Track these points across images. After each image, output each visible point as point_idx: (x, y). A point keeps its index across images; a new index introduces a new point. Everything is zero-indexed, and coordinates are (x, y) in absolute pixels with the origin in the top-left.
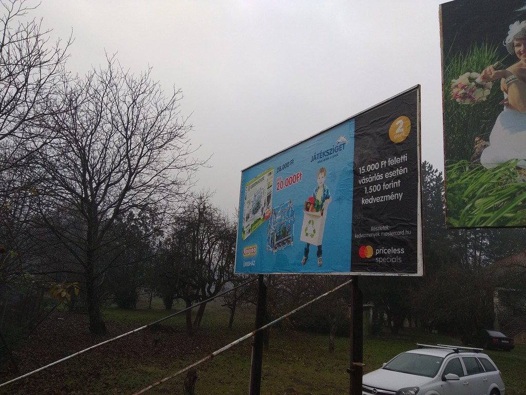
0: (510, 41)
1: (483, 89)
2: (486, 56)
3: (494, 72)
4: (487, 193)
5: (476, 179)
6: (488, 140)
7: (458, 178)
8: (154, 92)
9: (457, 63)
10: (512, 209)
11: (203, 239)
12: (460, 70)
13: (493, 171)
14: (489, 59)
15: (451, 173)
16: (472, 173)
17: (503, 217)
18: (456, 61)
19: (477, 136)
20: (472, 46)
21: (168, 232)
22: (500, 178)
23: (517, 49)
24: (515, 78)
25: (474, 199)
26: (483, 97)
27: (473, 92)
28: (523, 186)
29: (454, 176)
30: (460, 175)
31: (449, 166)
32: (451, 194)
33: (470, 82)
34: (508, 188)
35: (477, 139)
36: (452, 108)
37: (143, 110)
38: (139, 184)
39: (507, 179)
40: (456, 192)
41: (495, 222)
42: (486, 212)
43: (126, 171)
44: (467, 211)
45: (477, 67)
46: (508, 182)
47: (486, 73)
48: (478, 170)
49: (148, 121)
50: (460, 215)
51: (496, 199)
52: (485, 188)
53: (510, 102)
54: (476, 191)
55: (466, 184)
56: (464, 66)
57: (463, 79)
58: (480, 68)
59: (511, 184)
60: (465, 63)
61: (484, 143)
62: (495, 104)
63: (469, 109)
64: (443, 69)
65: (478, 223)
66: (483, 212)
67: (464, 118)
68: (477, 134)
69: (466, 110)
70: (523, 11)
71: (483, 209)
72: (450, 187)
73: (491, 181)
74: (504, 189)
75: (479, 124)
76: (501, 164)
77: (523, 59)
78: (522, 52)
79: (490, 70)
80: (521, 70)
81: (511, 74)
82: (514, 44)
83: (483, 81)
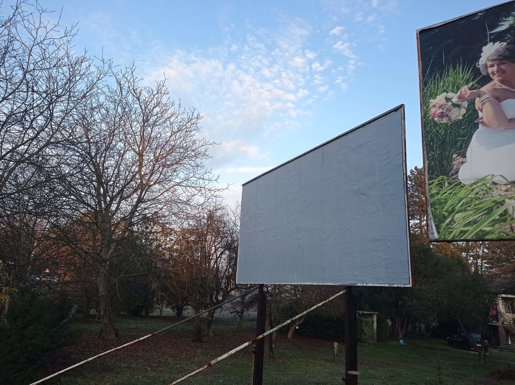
0: (483, 63)
1: (459, 108)
2: (461, 76)
3: (469, 92)
4: (466, 207)
5: (455, 194)
6: (465, 157)
7: (438, 194)
9: (435, 84)
10: (490, 223)
12: (437, 90)
13: (471, 187)
14: (464, 79)
15: (431, 188)
16: (451, 189)
17: (481, 231)
18: (433, 82)
19: (454, 153)
20: (448, 68)
22: (477, 193)
23: (490, 70)
24: (489, 98)
25: (454, 213)
26: (459, 115)
27: (450, 111)
28: (499, 200)
29: (434, 191)
30: (439, 191)
31: (430, 182)
32: (433, 209)
33: (447, 102)
34: (485, 202)
35: (455, 156)
36: (431, 127)
39: (484, 194)
40: (437, 207)
41: (474, 235)
42: (466, 225)
44: (447, 225)
45: (453, 88)
46: (485, 197)
47: (461, 93)
48: (456, 185)
50: (440, 229)
51: (474, 213)
52: (463, 203)
53: (485, 120)
54: (455, 205)
55: (445, 199)
56: (440, 87)
57: (440, 99)
58: (456, 88)
59: (488, 199)
61: (461, 159)
62: (471, 122)
63: (447, 127)
64: (422, 90)
65: (458, 237)
66: (463, 225)
67: (442, 136)
68: (455, 151)
69: (444, 128)
70: (497, 32)
71: (462, 223)
72: (432, 202)
73: (469, 196)
74: (482, 204)
75: (457, 142)
76: (478, 179)
77: (496, 80)
78: (495, 73)
79: (465, 90)
80: (495, 90)
81: (485, 93)
82: (487, 65)
83: (458, 101)
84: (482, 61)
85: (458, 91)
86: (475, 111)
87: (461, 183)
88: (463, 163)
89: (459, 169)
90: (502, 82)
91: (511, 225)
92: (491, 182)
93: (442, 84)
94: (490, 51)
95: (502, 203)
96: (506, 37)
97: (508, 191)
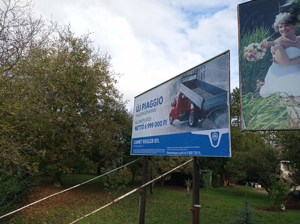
0: (276, 25)
1: (261, 52)
2: (263, 33)
3: (267, 43)
4: (264, 111)
5: (257, 103)
6: (264, 81)
7: (247, 103)
9: (247, 37)
10: (277, 120)
12: (249, 41)
13: (267, 99)
14: (265, 35)
15: (244, 100)
16: (255, 100)
17: (272, 125)
18: (246, 37)
19: (258, 79)
20: (255, 28)
22: (270, 103)
23: (280, 29)
24: (279, 46)
25: (257, 115)
26: (261, 57)
27: (256, 54)
28: (283, 107)
30: (248, 101)
31: (243, 96)
32: (244, 112)
33: (254, 48)
34: (275, 108)
35: (258, 81)
36: (244, 63)
39: (275, 103)
40: (246, 111)
41: (268, 127)
42: (263, 122)
44: (253, 121)
45: (258, 40)
46: (275, 105)
47: (263, 43)
48: (258, 98)
50: (248, 124)
51: (268, 114)
52: (262, 108)
53: (276, 59)
54: (257, 110)
55: (252, 106)
56: (251, 39)
57: (250, 47)
58: (260, 40)
59: (276, 106)
61: (262, 83)
62: (268, 60)
63: (254, 63)
64: (240, 41)
65: (258, 128)
66: (261, 122)
67: (251, 69)
68: (258, 78)
69: (252, 64)
70: (285, 7)
71: (261, 120)
72: (244, 108)
73: (265, 105)
74: (273, 109)
75: (259, 72)
76: (271, 95)
77: (283, 35)
78: (283, 31)
79: (265, 42)
80: (283, 41)
81: (277, 44)
82: (278, 26)
83: (261, 48)
84: (276, 24)
85: (261, 42)
86: (271, 54)
87: (261, 97)
88: (262, 85)
89: (260, 88)
90: (287, 37)
91: (289, 121)
92: (278, 96)
93: (251, 38)
94: (280, 18)
95: (285, 109)
96: (290, 9)
97: (288, 102)
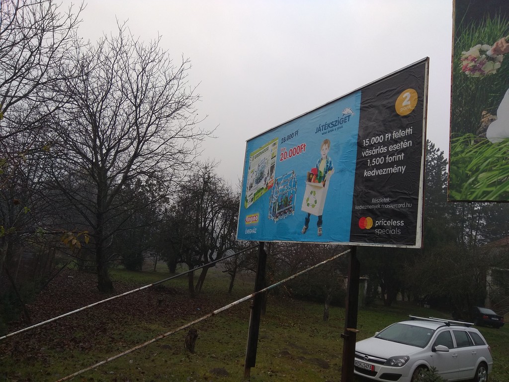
1: (494, 61)
2: (499, 28)
3: (505, 45)
4: (491, 167)
5: (481, 153)
7: (462, 152)
8: (163, 61)
9: (469, 34)
11: (207, 208)
12: (471, 41)
13: (499, 146)
14: (502, 31)
15: (455, 146)
16: (477, 147)
17: (505, 192)
18: (467, 33)
20: (485, 18)
21: (173, 199)
22: (505, 153)
25: (478, 172)
26: (493, 70)
27: (483, 64)
29: (458, 149)
30: (464, 149)
31: (454, 139)
32: (455, 168)
33: (481, 54)
35: (484, 113)
36: (461, 80)
37: (152, 79)
38: (147, 152)
40: (460, 165)
41: (497, 197)
42: (489, 186)
43: (135, 139)
44: (470, 184)
45: (489, 40)
47: (497, 45)
48: (483, 144)
49: (157, 89)
50: (462, 188)
51: (500, 173)
52: (489, 162)
54: (480, 164)
55: (470, 158)
56: (475, 38)
57: (474, 51)
58: (492, 40)
60: (477, 35)
61: (491, 117)
62: (505, 77)
63: (478, 81)
64: (454, 40)
65: (479, 197)
66: (486, 186)
67: (472, 91)
68: (485, 108)
69: (475, 83)
71: (485, 183)
72: (455, 160)
73: (496, 156)
75: (488, 98)
76: (508, 138)
79: (502, 43)
83: (494, 54)
87: (488, 141)
88: (492, 120)
89: (488, 126)
